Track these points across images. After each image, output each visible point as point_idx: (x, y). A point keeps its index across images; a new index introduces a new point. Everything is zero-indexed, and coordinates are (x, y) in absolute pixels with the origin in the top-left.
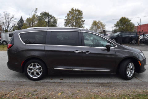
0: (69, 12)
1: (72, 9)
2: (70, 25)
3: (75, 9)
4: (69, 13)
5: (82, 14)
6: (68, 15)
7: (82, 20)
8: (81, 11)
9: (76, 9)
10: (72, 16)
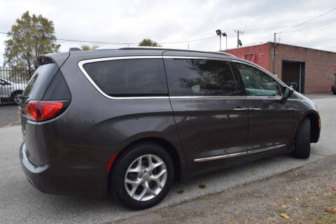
0: (18, 21)
1: (26, 16)
2: (19, 57)
3: (34, 16)
4: (17, 24)
5: (53, 29)
6: (15, 29)
7: (53, 45)
8: (49, 21)
9: (37, 16)
10: (27, 33)
